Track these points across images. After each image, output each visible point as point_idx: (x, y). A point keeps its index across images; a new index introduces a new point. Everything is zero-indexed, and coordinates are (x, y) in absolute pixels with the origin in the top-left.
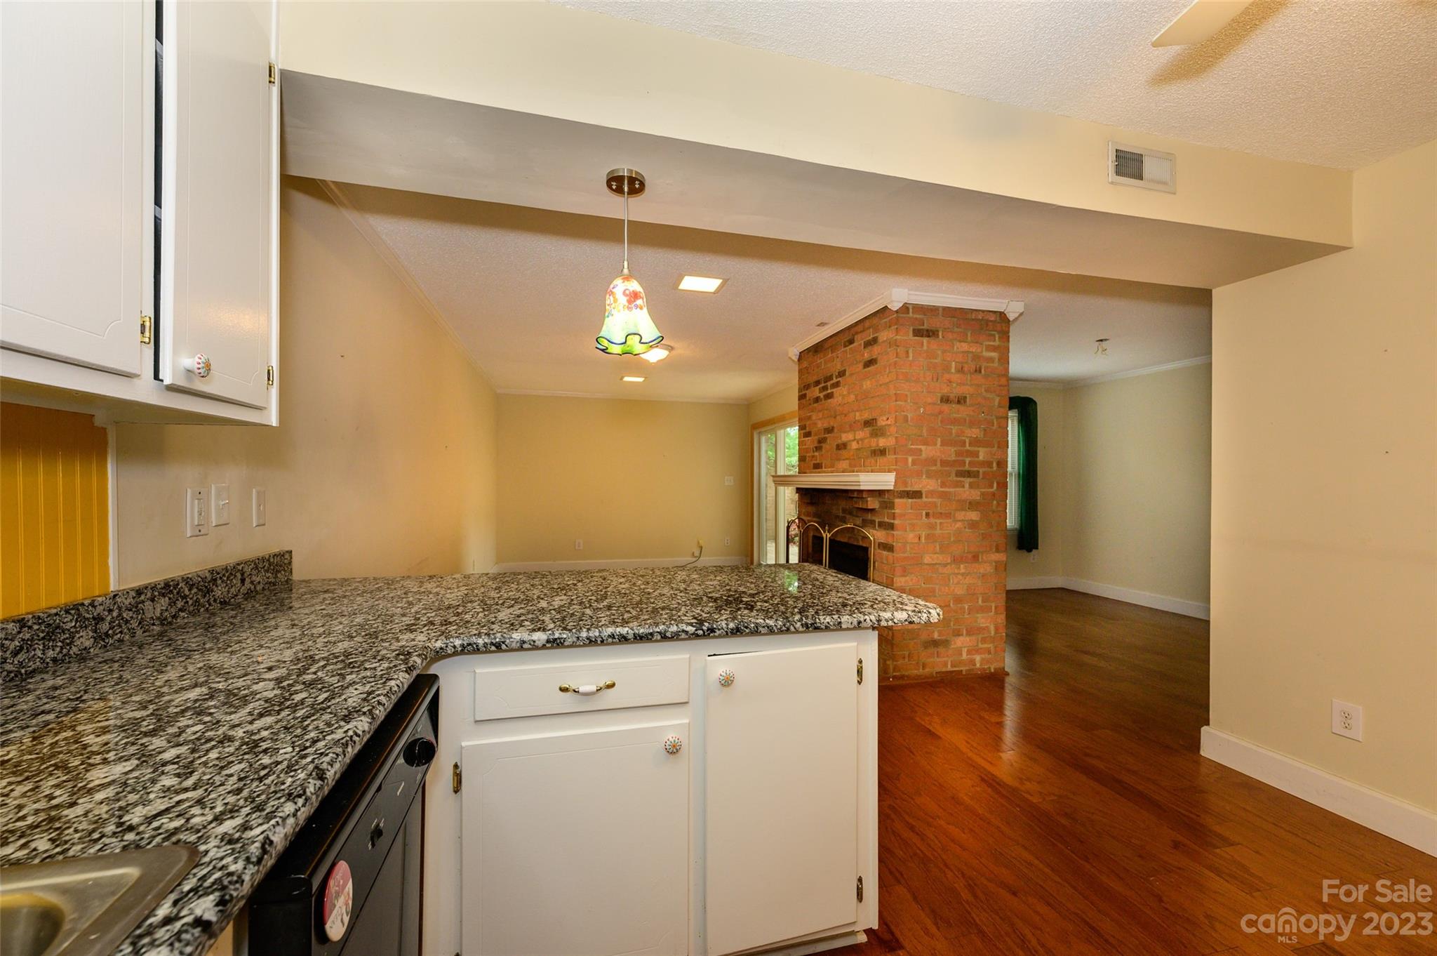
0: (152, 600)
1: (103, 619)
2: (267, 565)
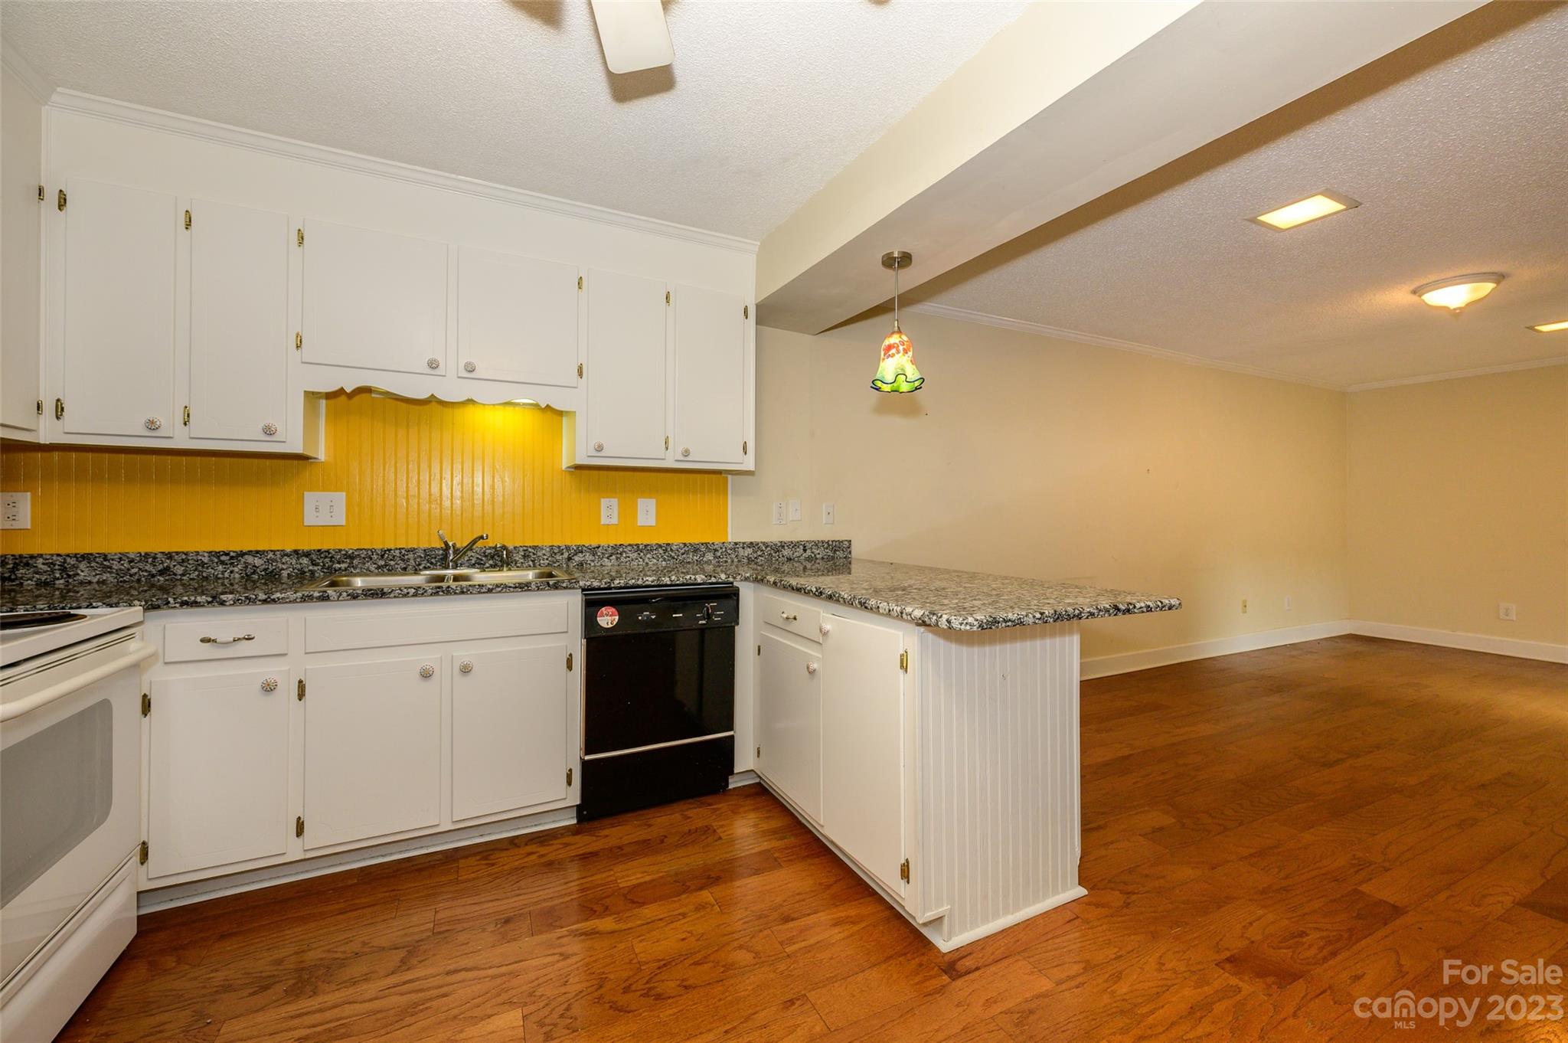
0: (743, 548)
1: (718, 551)
2: (826, 545)
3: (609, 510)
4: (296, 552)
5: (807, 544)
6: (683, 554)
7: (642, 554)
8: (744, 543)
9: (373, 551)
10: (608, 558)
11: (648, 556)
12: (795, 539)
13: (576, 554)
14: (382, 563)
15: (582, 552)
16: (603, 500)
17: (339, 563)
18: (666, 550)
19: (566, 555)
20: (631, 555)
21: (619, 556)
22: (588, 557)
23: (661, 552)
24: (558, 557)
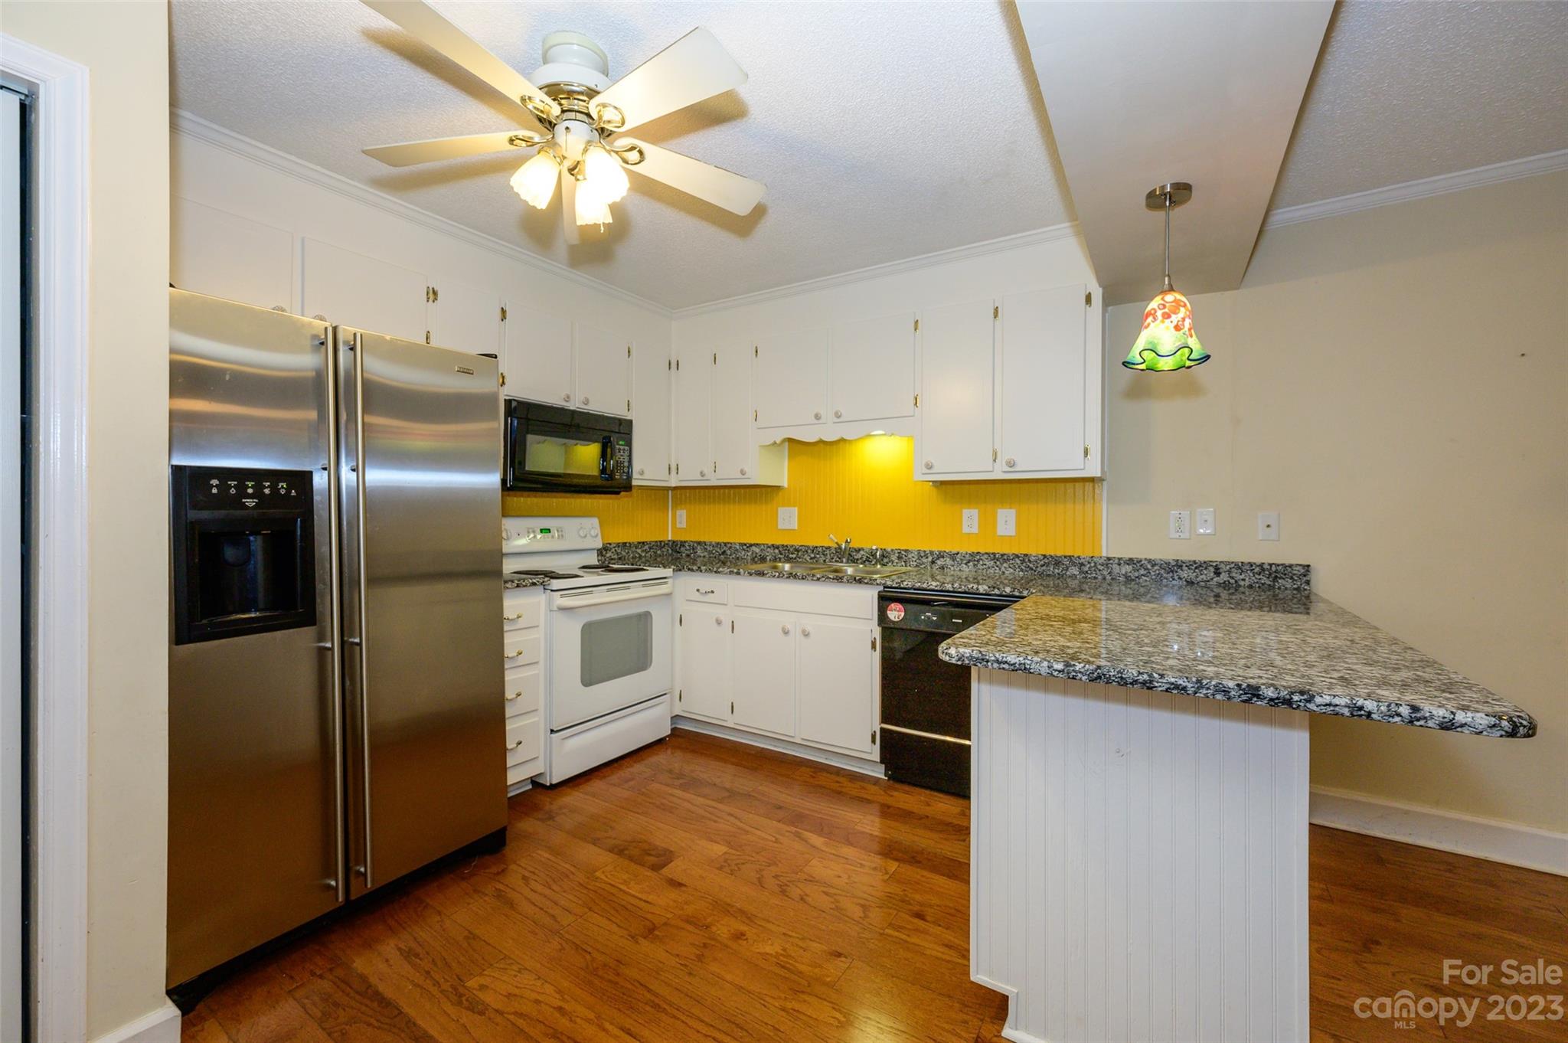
0: (1119, 564)
2: (1257, 570)
3: (970, 519)
4: (773, 545)
5: (1222, 566)
6: (1042, 566)
7: (998, 563)
8: (1120, 559)
9: (808, 547)
10: (966, 564)
11: (1005, 565)
12: (1201, 557)
13: (938, 558)
14: (813, 556)
15: (943, 557)
16: (964, 511)
17: (792, 554)
18: (1024, 560)
19: (930, 559)
20: (987, 563)
21: (976, 563)
22: (949, 562)
23: (1019, 562)
24: (924, 560)
